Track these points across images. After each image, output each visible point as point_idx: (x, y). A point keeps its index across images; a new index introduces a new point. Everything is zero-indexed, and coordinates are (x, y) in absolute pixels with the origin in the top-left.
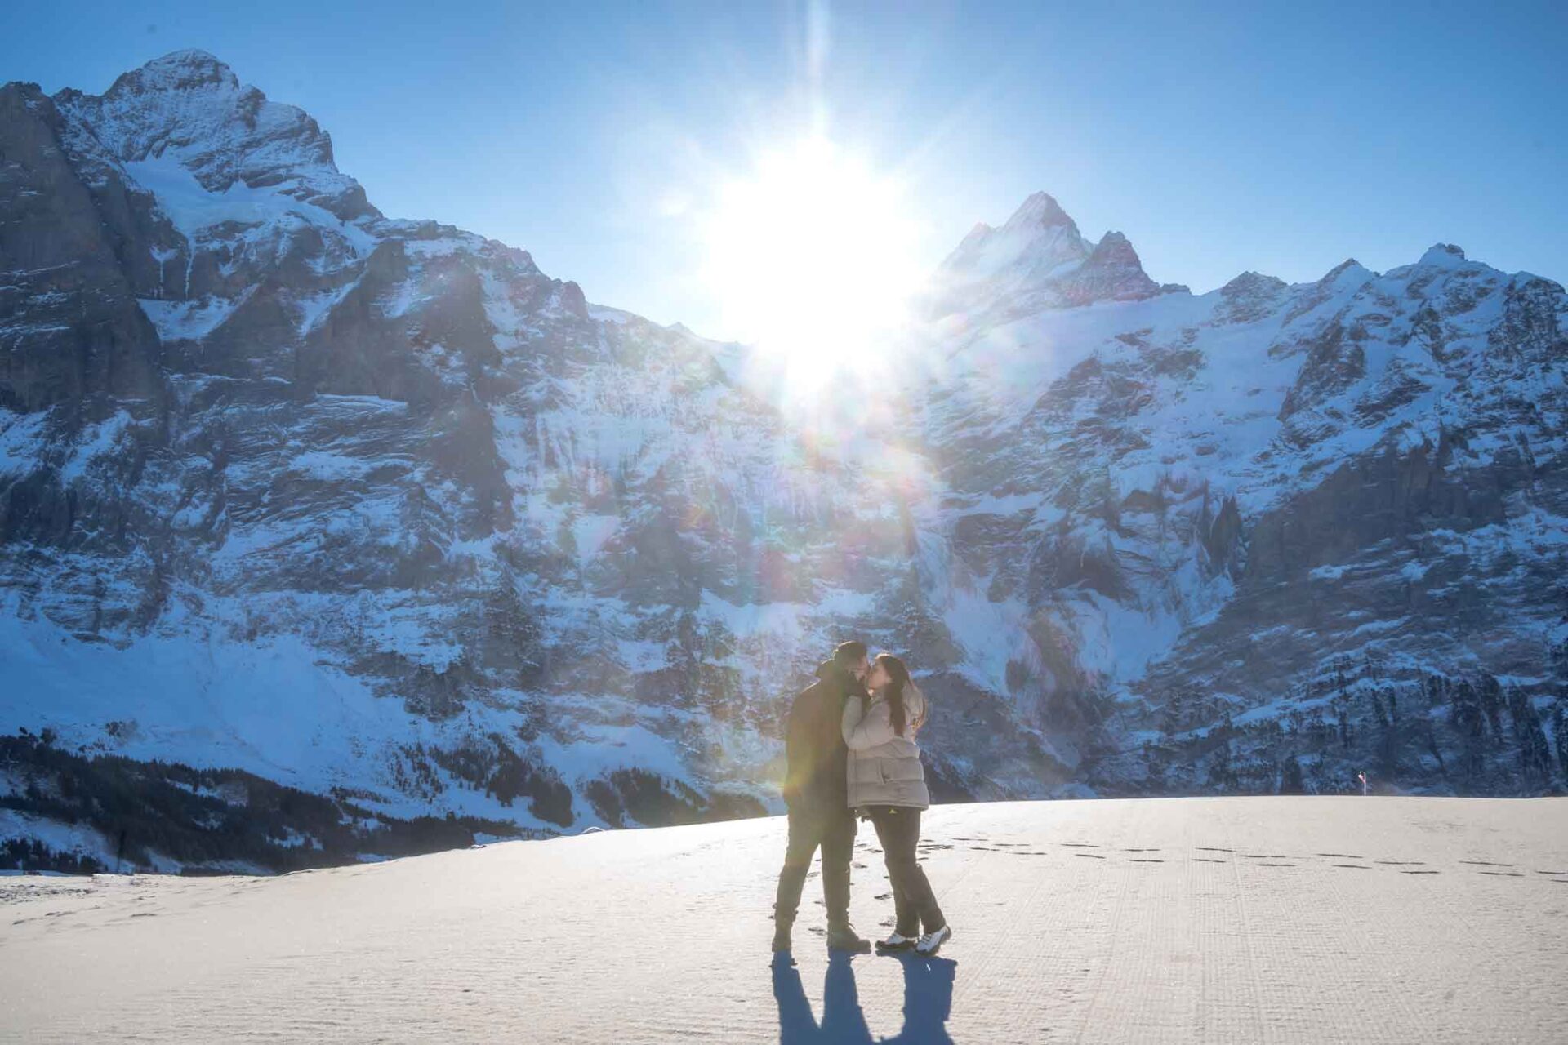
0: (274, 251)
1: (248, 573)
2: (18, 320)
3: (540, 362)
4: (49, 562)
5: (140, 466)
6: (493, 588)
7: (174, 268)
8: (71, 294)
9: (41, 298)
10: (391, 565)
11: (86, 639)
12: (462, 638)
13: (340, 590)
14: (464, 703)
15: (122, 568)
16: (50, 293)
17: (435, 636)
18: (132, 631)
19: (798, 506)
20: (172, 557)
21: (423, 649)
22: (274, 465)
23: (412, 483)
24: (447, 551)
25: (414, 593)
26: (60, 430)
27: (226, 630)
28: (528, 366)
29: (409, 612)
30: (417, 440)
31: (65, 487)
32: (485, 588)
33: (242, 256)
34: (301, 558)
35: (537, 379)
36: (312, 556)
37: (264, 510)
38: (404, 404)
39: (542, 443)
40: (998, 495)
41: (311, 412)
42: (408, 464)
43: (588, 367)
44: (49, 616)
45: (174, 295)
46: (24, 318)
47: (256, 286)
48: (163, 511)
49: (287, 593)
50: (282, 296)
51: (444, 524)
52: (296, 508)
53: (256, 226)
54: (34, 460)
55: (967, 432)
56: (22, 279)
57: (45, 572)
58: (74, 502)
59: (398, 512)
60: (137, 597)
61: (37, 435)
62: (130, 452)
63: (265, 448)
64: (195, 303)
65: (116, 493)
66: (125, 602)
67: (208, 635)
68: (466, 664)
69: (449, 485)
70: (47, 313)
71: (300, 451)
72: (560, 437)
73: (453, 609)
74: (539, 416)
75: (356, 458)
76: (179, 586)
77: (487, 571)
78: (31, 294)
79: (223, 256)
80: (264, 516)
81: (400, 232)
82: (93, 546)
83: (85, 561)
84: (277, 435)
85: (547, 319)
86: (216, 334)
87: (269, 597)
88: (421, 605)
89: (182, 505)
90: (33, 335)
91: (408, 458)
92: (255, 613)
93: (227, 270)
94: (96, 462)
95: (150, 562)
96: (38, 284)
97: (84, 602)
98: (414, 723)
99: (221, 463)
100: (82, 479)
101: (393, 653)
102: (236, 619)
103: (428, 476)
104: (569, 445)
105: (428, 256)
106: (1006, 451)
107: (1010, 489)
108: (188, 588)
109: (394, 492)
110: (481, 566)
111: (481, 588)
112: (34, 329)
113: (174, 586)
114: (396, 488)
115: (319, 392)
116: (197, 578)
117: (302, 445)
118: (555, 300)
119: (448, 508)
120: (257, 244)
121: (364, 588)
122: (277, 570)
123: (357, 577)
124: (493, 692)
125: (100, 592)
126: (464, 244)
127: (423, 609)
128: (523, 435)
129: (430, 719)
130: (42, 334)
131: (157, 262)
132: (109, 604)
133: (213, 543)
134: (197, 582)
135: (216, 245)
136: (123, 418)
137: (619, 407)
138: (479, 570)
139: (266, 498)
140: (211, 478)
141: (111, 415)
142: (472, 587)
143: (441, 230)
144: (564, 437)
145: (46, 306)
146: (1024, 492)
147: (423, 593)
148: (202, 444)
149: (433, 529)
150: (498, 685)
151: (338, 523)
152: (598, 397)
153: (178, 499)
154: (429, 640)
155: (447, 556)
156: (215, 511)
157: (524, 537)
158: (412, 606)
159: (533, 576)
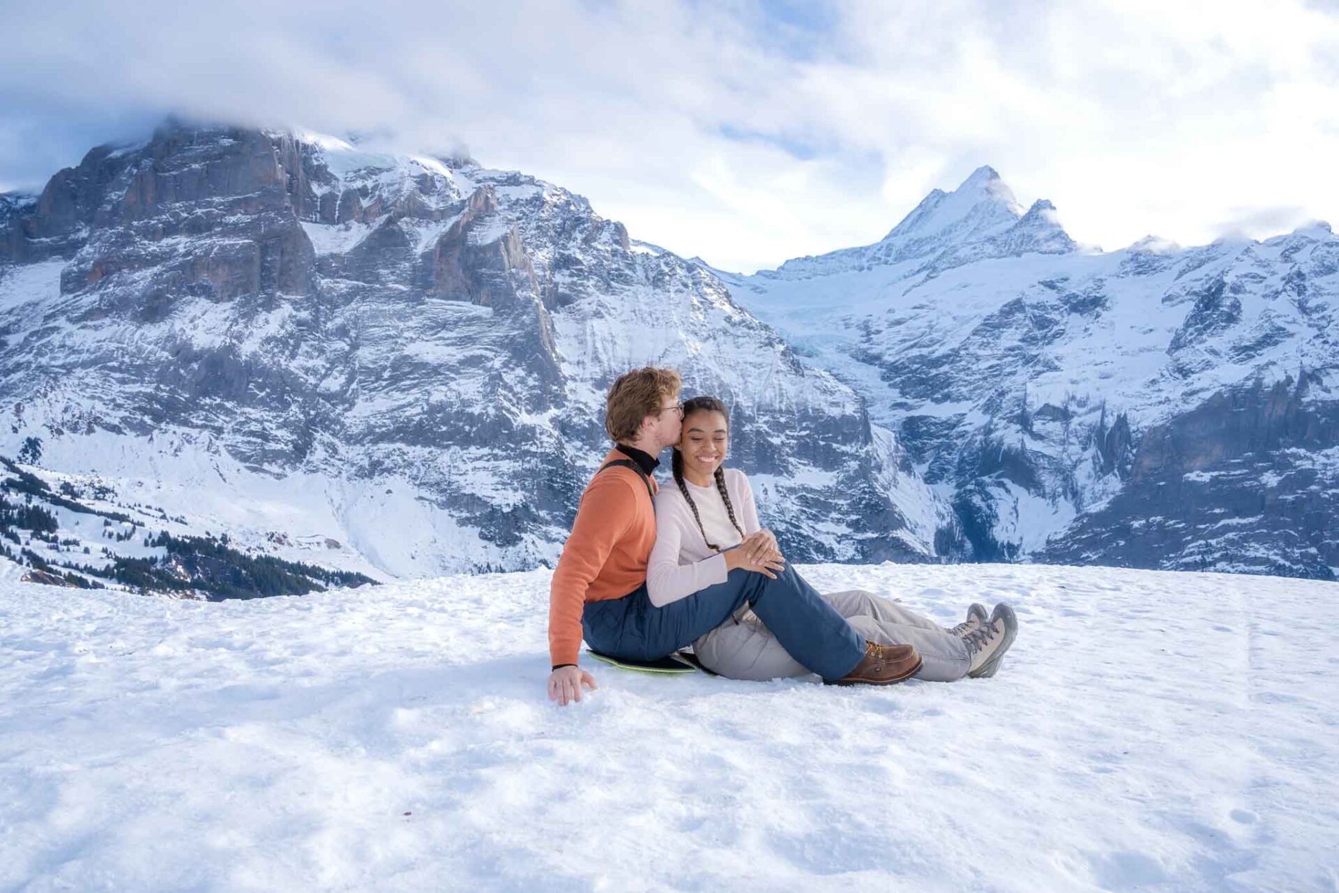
0: (399, 190)
1: (370, 430)
2: (215, 235)
3: (592, 282)
4: (229, 412)
5: (297, 346)
6: (548, 450)
7: (328, 199)
8: (253, 216)
9: (232, 219)
10: (474, 429)
11: (254, 470)
12: (524, 488)
13: (438, 446)
14: (523, 535)
15: (281, 420)
16: (239, 215)
17: (503, 484)
18: (286, 467)
19: (781, 402)
20: (317, 415)
21: (494, 494)
22: (393, 350)
23: (492, 368)
24: (515, 421)
25: (490, 451)
26: (243, 316)
27: (353, 470)
28: (582, 285)
29: (487, 464)
30: (498, 337)
31: (244, 358)
32: (543, 450)
33: (377, 193)
34: (409, 419)
35: (589, 295)
36: (417, 418)
37: (384, 383)
38: (490, 309)
39: (590, 344)
40: (937, 401)
41: (422, 313)
42: (490, 354)
43: (627, 287)
44: (229, 452)
45: (327, 218)
46: (220, 233)
47: (386, 216)
48: (312, 380)
49: (399, 445)
50: (404, 224)
51: (515, 401)
52: (408, 382)
53: (388, 170)
54: (223, 337)
55: (915, 352)
56: (222, 204)
57: (227, 419)
58: (251, 369)
59: (481, 389)
60: (292, 442)
61: (225, 320)
62: (291, 335)
63: (389, 337)
64: (342, 226)
65: (280, 365)
66: (283, 445)
67: (340, 473)
68: (526, 507)
69: (520, 372)
70: (235, 230)
71: (412, 340)
72: (603, 340)
73: (517, 464)
74: (589, 322)
75: (453, 348)
76: (321, 436)
77: (544, 438)
78: (225, 215)
79: (364, 192)
80: (384, 388)
81: (493, 179)
82: (263, 402)
83: (254, 413)
84: (396, 328)
85: (598, 250)
86: (357, 249)
87: (385, 447)
88: (495, 460)
89: (325, 376)
90: (226, 246)
91: (493, 351)
92: (375, 458)
93: (365, 203)
94: (268, 340)
95: (301, 416)
96: (231, 208)
97: (255, 443)
98: (485, 547)
99: (355, 346)
100: (254, 354)
101: (473, 495)
102: (362, 463)
103: (505, 365)
104: (609, 346)
105: (513, 198)
106: (946, 368)
107: (947, 397)
108: (327, 437)
109: (480, 375)
110: (541, 434)
111: (539, 451)
112: (227, 242)
113: (317, 435)
114: (481, 372)
115: (428, 296)
116: (334, 430)
117: (414, 336)
118: (605, 236)
119: (518, 389)
120: (388, 185)
121: (453, 445)
122: (392, 427)
123: (450, 436)
124: (544, 528)
125: (264, 436)
126: (539, 189)
127: (497, 463)
128: (575, 336)
129: (497, 545)
130: (233, 245)
131: (315, 196)
132: (272, 446)
133: (347, 405)
134: (334, 435)
135: (358, 184)
136: (286, 309)
137: (649, 319)
138: (538, 436)
139: (386, 375)
140: (346, 358)
141: (279, 306)
142: (533, 449)
143: (522, 179)
144: (607, 341)
145: (235, 224)
146: (958, 400)
147: (496, 451)
148: (342, 332)
149: (506, 404)
150: (547, 523)
151: (437, 397)
152: (634, 311)
153: (323, 371)
154: (500, 487)
155: (515, 424)
156: (350, 380)
157: (573, 414)
158: (488, 460)
159: (579, 444)
